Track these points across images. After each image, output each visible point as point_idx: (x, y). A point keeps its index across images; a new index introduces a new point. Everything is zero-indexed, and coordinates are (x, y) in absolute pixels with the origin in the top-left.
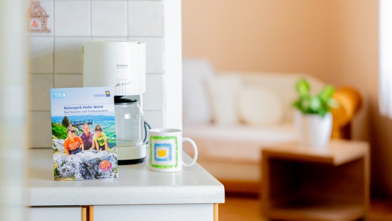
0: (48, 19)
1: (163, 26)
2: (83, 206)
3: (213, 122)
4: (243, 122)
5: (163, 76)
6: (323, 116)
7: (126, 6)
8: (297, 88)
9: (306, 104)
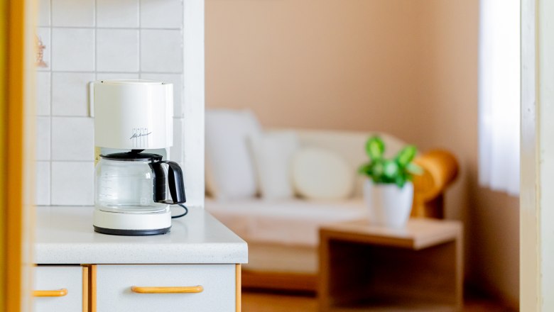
0: (45, 51)
1: (182, 61)
2: (84, 266)
3: (258, 195)
4: (299, 196)
5: (182, 120)
6: (401, 186)
7: (138, 36)
8: (368, 148)
9: (378, 169)
